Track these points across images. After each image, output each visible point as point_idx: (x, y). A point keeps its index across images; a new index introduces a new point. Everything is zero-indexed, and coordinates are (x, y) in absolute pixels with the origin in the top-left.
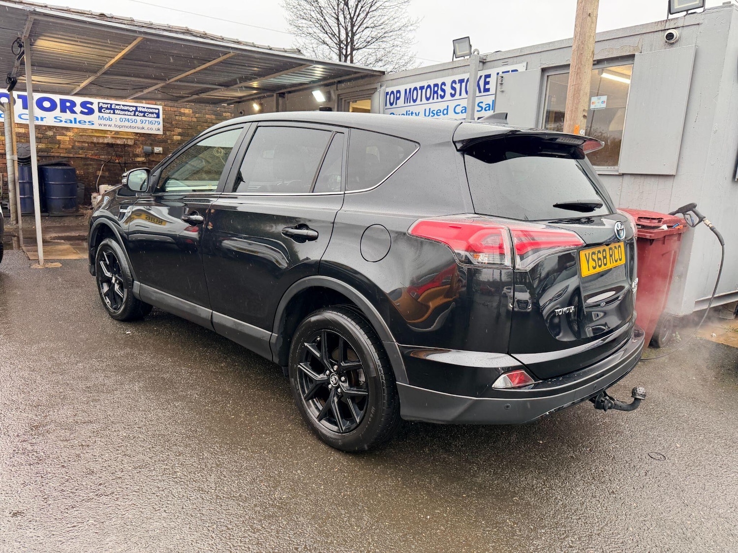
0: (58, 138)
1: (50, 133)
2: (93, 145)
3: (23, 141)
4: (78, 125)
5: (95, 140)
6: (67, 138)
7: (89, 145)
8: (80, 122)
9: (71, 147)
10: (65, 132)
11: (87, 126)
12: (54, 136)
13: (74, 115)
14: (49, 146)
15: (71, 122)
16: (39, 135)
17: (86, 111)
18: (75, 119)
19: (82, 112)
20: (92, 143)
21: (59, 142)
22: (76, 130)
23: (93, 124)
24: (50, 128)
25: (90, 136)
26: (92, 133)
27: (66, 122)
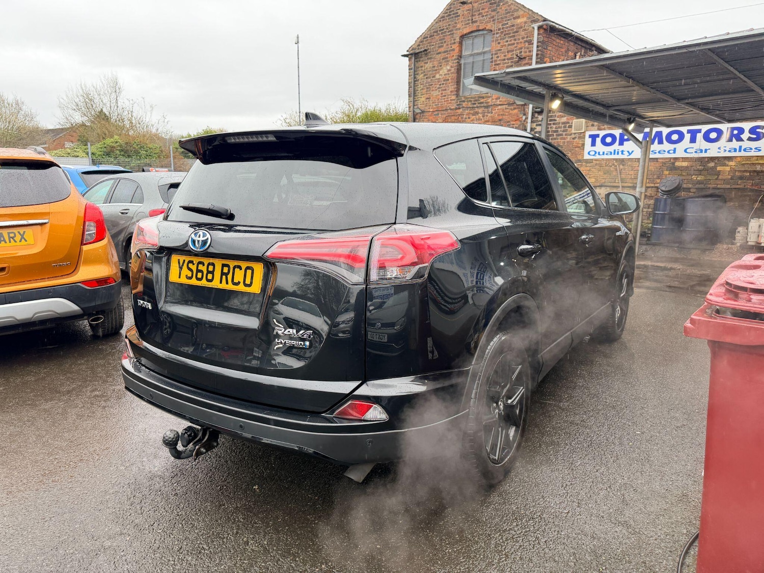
0: (719, 168)
1: (712, 164)
2: (756, 174)
3: (684, 174)
4: (743, 154)
5: (758, 168)
6: (728, 169)
7: (752, 174)
8: (745, 150)
9: (730, 177)
10: (727, 162)
11: (753, 153)
12: (715, 167)
13: (740, 143)
14: (708, 178)
15: (735, 150)
16: (701, 167)
17: (755, 136)
18: (740, 147)
19: (750, 139)
20: (755, 171)
21: (718, 173)
22: (739, 159)
23: (760, 150)
24: (712, 159)
25: (753, 164)
26: (757, 160)
27: (729, 151)
